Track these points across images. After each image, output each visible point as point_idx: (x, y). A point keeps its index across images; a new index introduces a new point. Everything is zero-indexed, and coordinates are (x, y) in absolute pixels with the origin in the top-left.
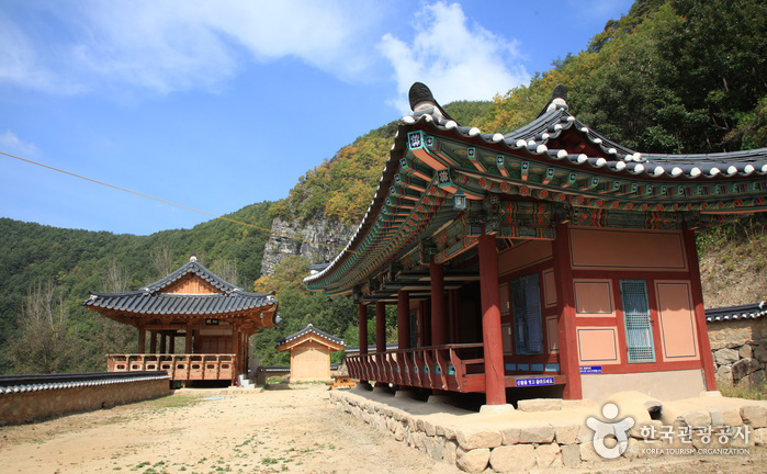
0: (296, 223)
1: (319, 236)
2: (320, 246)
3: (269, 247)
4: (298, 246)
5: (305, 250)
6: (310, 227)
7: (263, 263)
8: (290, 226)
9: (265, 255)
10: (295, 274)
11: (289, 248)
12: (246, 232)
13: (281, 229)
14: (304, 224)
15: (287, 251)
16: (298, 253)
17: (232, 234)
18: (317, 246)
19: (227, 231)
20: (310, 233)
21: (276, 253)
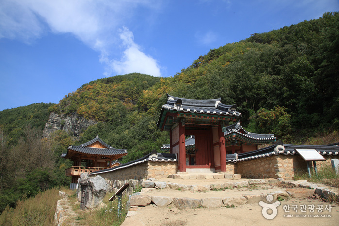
0: (62, 116)
1: (72, 123)
2: (72, 127)
3: (47, 125)
4: (62, 126)
5: (65, 128)
6: (68, 118)
7: (44, 132)
8: (59, 117)
9: (45, 128)
10: (60, 138)
11: (57, 126)
12: (32, 116)
13: (55, 117)
14: (65, 117)
15: (56, 127)
16: (62, 129)
17: (25, 116)
18: (71, 127)
19: (22, 115)
20: (68, 121)
21: (51, 128)
